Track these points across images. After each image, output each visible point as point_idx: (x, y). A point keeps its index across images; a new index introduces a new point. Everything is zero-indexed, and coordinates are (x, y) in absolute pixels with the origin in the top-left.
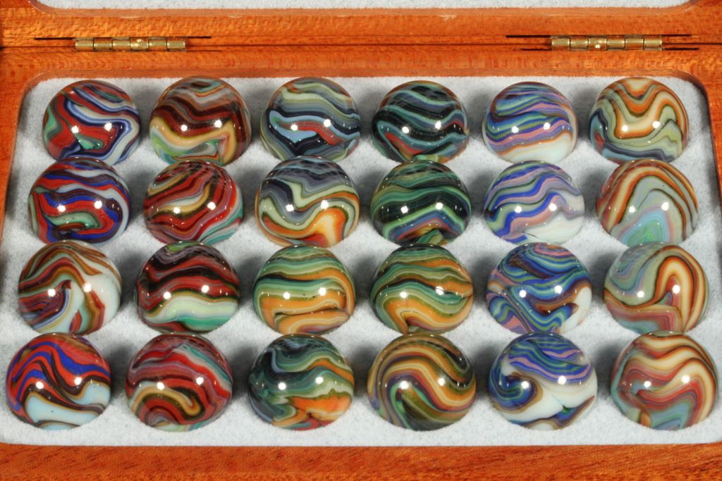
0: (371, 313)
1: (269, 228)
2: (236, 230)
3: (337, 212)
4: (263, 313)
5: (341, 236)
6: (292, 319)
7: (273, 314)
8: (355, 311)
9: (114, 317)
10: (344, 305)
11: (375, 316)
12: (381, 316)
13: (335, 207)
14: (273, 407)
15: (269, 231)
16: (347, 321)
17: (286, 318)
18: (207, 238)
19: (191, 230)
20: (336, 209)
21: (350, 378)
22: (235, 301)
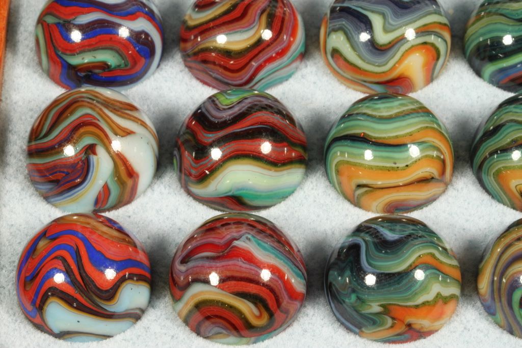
0: (474, 183)
1: (339, 68)
2: (297, 68)
3: (428, 50)
4: (340, 183)
5: (430, 78)
6: (378, 193)
7: (354, 187)
8: (454, 179)
9: (150, 185)
10: (443, 172)
11: (479, 185)
12: (489, 187)
13: (425, 43)
14: (364, 316)
15: (341, 72)
16: (444, 192)
17: (371, 191)
18: (263, 81)
19: (243, 72)
20: (426, 46)
21: (457, 274)
22: (303, 166)
